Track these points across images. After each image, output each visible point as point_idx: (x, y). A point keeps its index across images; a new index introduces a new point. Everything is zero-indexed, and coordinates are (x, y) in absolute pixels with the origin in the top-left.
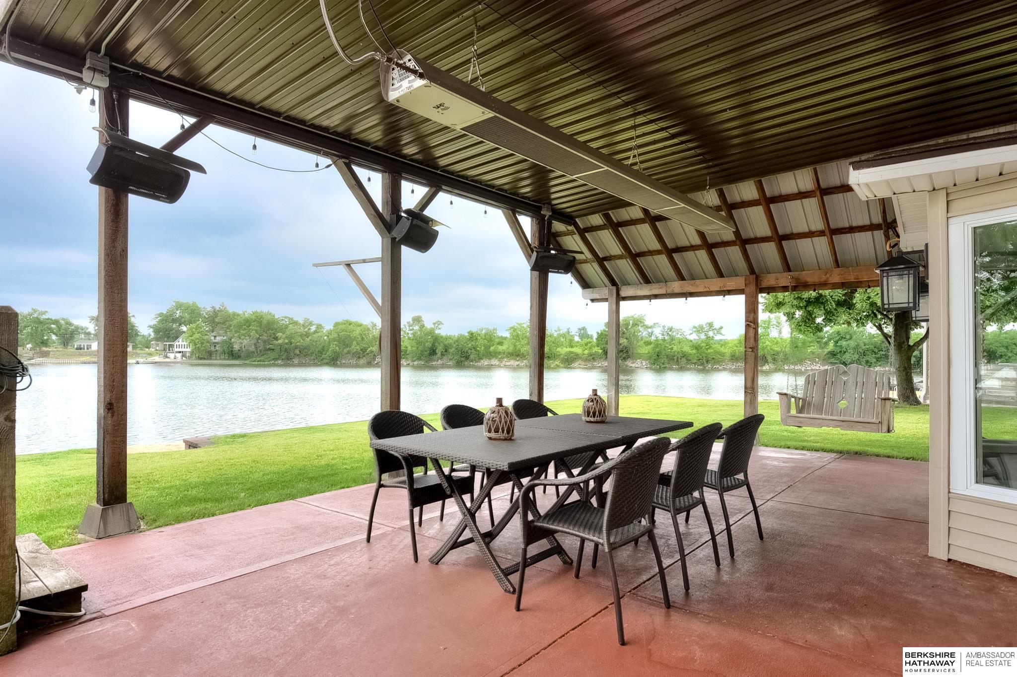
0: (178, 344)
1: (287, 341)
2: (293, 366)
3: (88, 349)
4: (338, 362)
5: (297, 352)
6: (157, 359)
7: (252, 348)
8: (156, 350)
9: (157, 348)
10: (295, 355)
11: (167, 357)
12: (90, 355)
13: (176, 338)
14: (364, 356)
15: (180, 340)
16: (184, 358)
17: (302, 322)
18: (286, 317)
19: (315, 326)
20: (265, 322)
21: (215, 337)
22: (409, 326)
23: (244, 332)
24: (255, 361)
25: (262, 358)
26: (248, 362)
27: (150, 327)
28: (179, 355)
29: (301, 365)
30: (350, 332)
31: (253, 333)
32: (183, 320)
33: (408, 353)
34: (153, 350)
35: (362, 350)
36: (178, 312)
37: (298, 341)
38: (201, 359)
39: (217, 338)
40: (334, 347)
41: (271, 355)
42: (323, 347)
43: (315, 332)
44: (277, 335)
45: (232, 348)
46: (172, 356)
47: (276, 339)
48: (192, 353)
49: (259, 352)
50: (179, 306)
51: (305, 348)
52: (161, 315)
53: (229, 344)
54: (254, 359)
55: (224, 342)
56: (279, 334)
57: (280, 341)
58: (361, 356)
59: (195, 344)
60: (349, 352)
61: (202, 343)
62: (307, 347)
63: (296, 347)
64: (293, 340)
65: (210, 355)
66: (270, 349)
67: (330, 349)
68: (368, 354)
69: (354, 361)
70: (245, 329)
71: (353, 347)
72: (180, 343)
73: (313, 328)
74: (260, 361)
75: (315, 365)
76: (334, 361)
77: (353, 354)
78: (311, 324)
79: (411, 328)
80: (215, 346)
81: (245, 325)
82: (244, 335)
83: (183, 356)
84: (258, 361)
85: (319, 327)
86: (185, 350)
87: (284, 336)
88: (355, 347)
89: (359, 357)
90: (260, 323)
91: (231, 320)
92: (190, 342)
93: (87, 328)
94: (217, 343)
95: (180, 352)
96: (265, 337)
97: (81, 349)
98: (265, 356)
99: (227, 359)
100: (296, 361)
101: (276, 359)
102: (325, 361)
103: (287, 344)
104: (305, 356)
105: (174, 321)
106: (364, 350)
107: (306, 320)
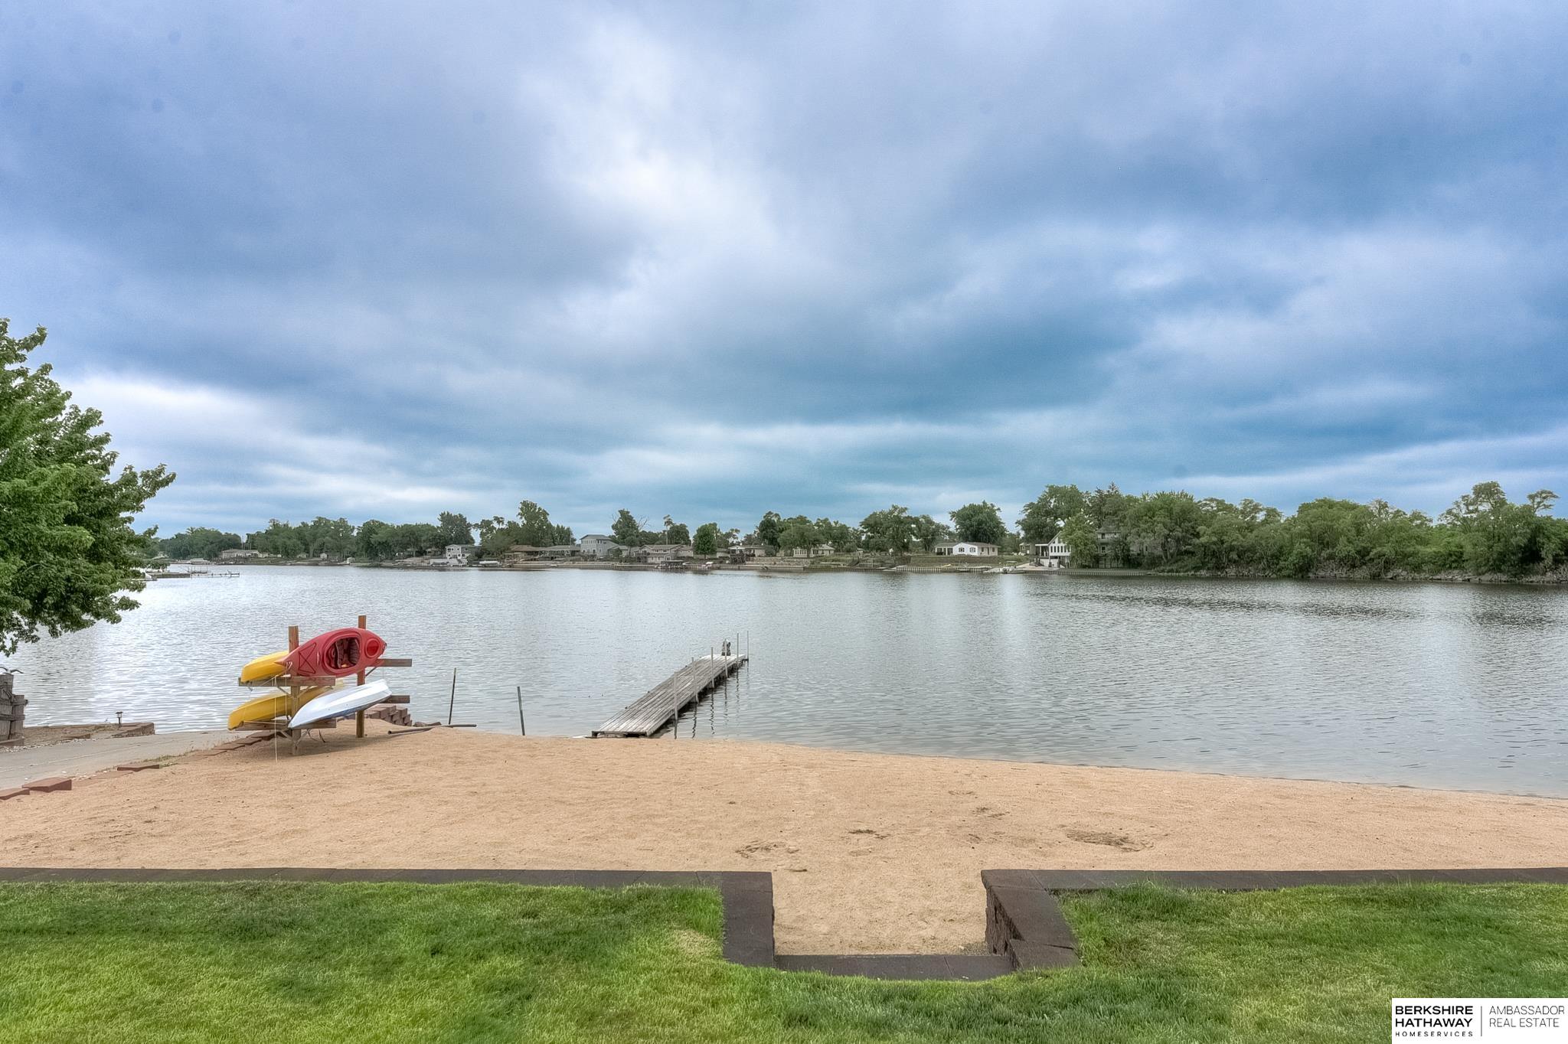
0: (1053, 545)
1: (1214, 539)
2: (1226, 579)
3: (949, 554)
4: (1311, 575)
5: (1234, 556)
6: (1027, 566)
7: (1159, 551)
8: (1027, 554)
9: (1028, 552)
10: (1229, 561)
11: (1040, 565)
12: (951, 562)
13: (1050, 538)
14: (1365, 564)
15: (1057, 540)
16: (1061, 566)
17: (1240, 507)
18: (1212, 500)
19: (1264, 512)
20: (1176, 509)
21: (1103, 534)
22: (1467, 505)
23: (1146, 526)
24: (1163, 571)
25: (1174, 567)
26: (1152, 572)
27: (1018, 522)
28: (1055, 562)
29: (1240, 579)
30: (1332, 521)
31: (1159, 527)
32: (1059, 511)
33: (1465, 557)
34: (1023, 554)
35: (1358, 552)
36: (1052, 501)
37: (1235, 539)
38: (1084, 567)
39: (1106, 536)
40: (1301, 547)
41: (1190, 561)
42: (1281, 548)
43: (1265, 522)
44: (1197, 530)
45: (1129, 550)
46: (1046, 562)
47: (1197, 535)
48: (1072, 558)
49: (1169, 557)
50: (1054, 491)
51: (1248, 550)
52: (1031, 505)
53: (1122, 544)
54: (1162, 568)
55: (1117, 542)
56: (1201, 528)
57: (1203, 540)
58: (1358, 563)
59: (1077, 546)
60: (1331, 557)
61: (1085, 545)
62: (1252, 549)
63: (1232, 549)
64: (1225, 537)
65: (1096, 561)
66: (1187, 552)
67: (1295, 552)
68: (1372, 560)
69: (1342, 573)
70: (1146, 522)
71: (1339, 547)
72: (1057, 544)
73: (1261, 516)
74: (1171, 571)
75: (1266, 579)
76: (1303, 572)
77: (1341, 560)
78: (1256, 509)
79: (1471, 508)
80: (1103, 549)
81: (1146, 515)
82: (1144, 530)
83: (1060, 563)
84: (1168, 572)
85: (1272, 513)
86: (1063, 554)
87: (1209, 531)
88: (1343, 548)
89: (1353, 566)
90: (1170, 511)
91: (1125, 509)
92: (1069, 543)
93: (949, 528)
94: (1107, 544)
95: (1056, 557)
96: (1178, 533)
97: (941, 553)
98: (1180, 563)
99: (1122, 568)
100: (1232, 571)
101: (1197, 568)
102: (1285, 572)
103: (1214, 543)
104: (1248, 563)
105: (1048, 513)
106: (1363, 553)
107: (1247, 503)
